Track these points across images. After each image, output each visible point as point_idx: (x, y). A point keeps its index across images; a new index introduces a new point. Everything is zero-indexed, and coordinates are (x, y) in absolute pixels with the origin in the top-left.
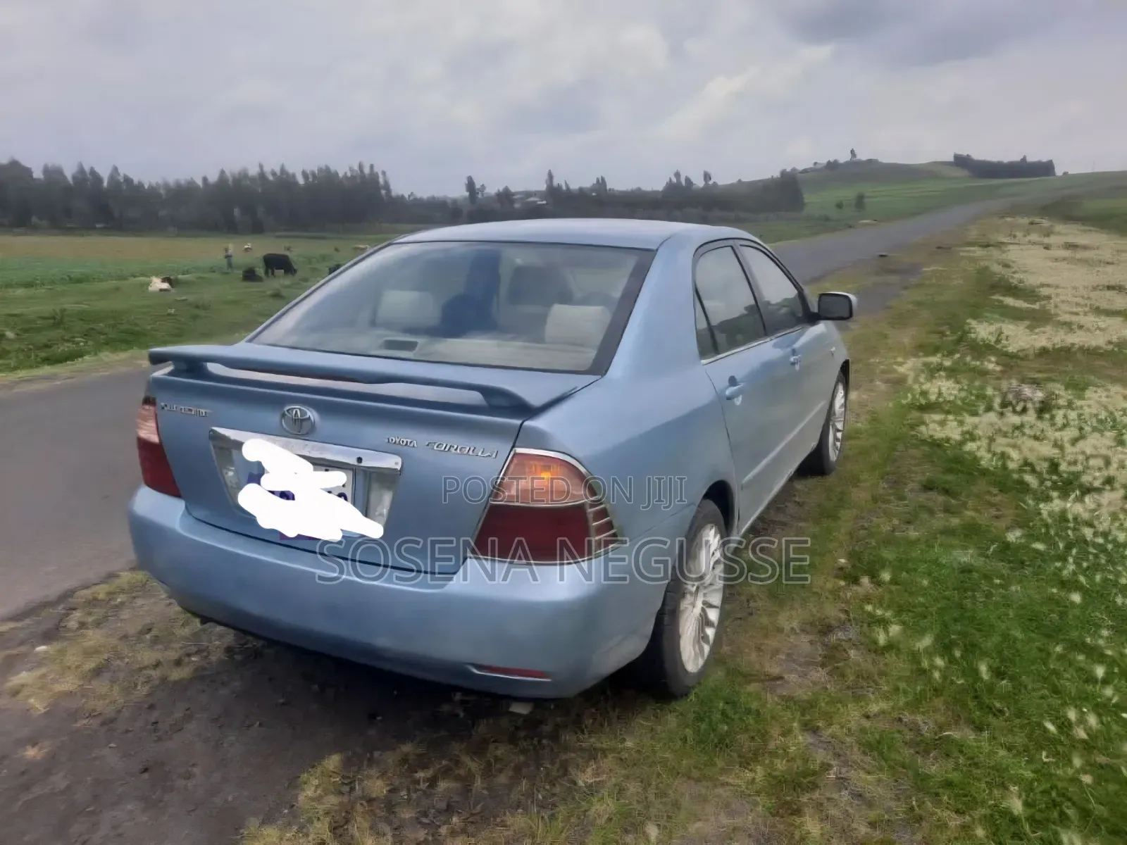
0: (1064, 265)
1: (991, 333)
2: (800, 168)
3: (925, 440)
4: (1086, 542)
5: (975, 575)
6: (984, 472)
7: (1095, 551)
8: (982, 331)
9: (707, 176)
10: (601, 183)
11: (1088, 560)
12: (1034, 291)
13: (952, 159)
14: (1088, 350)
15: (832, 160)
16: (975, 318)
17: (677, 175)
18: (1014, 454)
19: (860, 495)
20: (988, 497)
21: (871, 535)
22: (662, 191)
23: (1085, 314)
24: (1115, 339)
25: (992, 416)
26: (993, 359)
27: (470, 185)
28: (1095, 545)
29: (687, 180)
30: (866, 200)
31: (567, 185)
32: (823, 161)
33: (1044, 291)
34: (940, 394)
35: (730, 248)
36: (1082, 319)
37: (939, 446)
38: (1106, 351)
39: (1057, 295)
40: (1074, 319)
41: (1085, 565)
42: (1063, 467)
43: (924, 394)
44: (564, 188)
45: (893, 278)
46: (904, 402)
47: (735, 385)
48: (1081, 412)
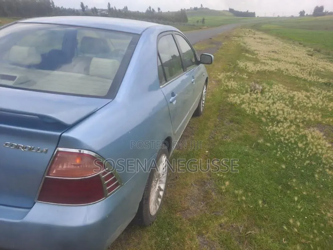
0: (260, 44)
1: (243, 65)
2: (186, 9)
3: (229, 103)
4: (282, 142)
5: (250, 157)
6: (248, 115)
7: (285, 146)
8: (241, 64)
9: (159, 9)
10: (126, 8)
11: (283, 150)
12: (253, 52)
13: (228, 10)
14: (270, 71)
15: (196, 7)
16: (239, 60)
17: (150, 8)
18: (256, 109)
19: (210, 124)
20: (250, 125)
21: (216, 141)
22: (145, 13)
23: (268, 60)
24: (277, 68)
25: (248, 95)
26: (246, 74)
27: (82, 5)
28: (285, 144)
29: (153, 10)
30: (205, 21)
31: (115, 8)
32: (193, 7)
33: (256, 52)
34: (232, 86)
35: (171, 35)
36: (268, 62)
37: (233, 105)
38: (275, 72)
39: (259, 53)
40: (265, 61)
41: (283, 151)
42: (271, 114)
43: (227, 86)
44: (114, 9)
45: (214, 46)
46: (221, 89)
47: (173, 97)
48: (272, 93)
